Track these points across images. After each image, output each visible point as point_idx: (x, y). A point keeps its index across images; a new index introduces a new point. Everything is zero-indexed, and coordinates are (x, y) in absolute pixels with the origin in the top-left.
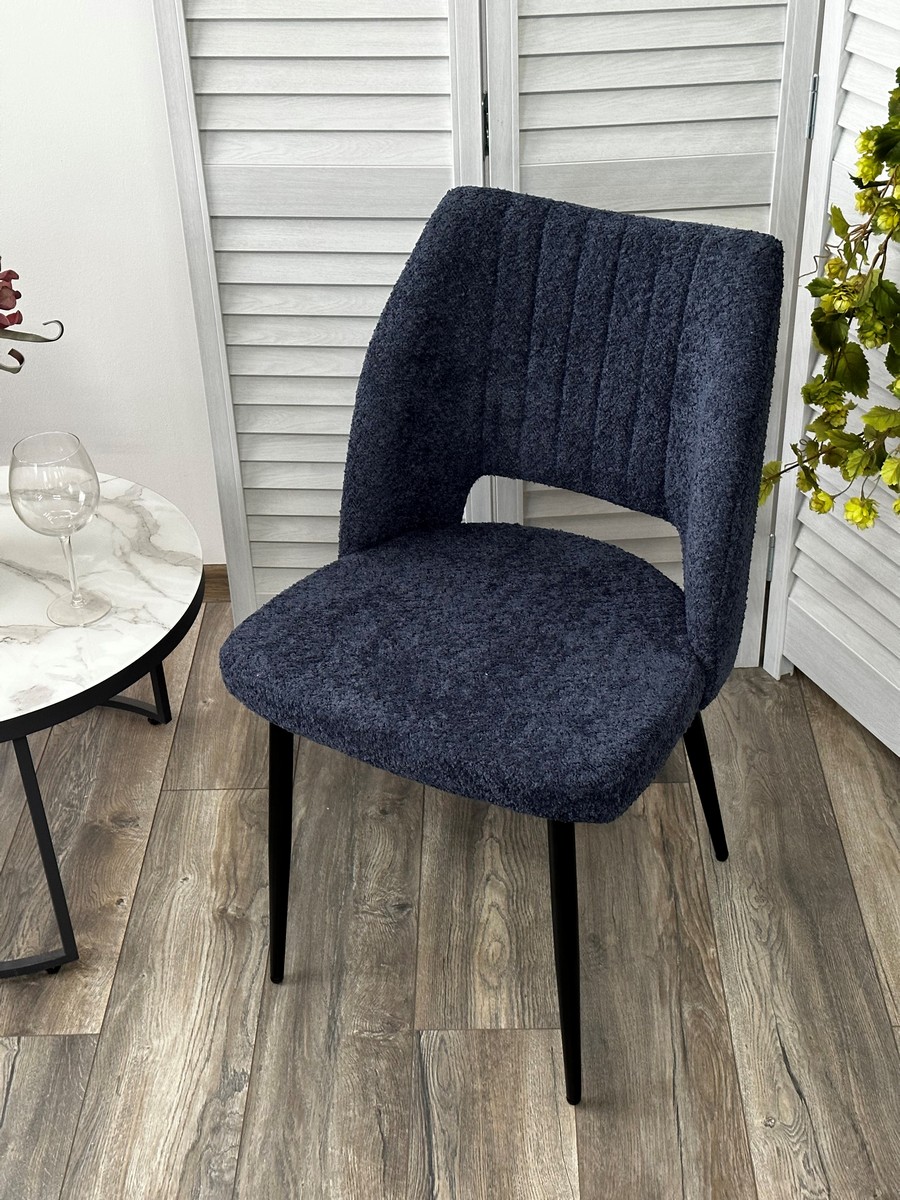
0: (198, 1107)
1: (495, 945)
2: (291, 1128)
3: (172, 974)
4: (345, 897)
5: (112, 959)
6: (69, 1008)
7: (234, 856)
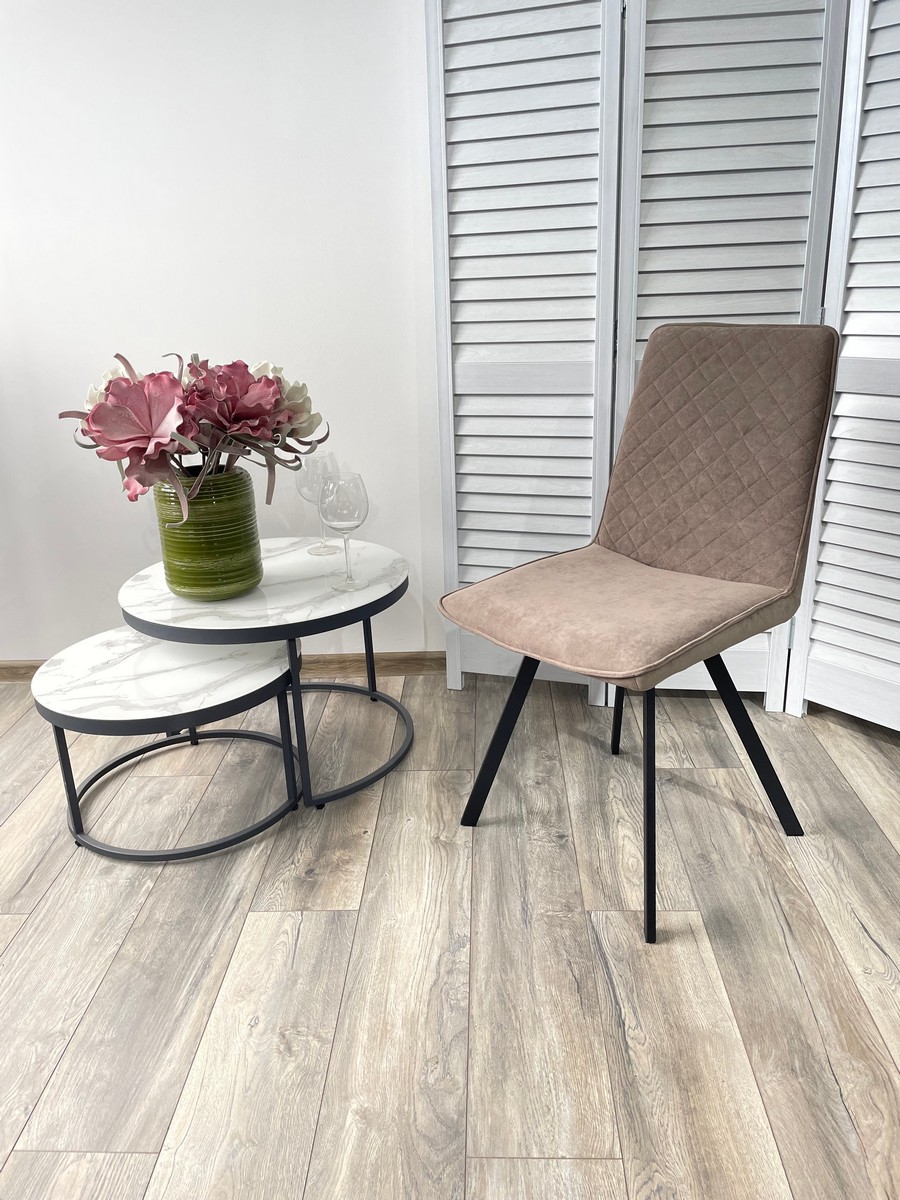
0: (435, 958)
1: (631, 859)
2: (505, 971)
3: (404, 875)
4: (520, 831)
5: (363, 865)
6: (335, 894)
7: (440, 807)
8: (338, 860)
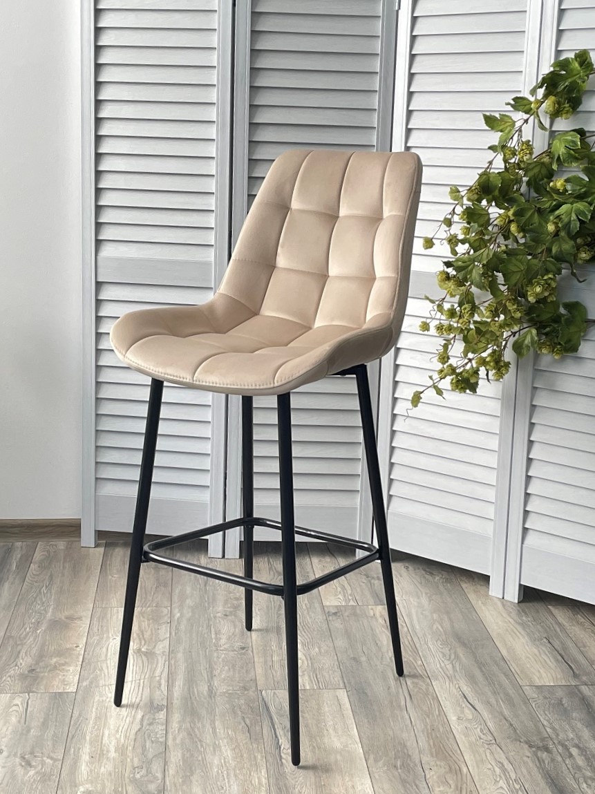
0: (139, 716)
2: (194, 723)
4: (209, 645)
5: (77, 666)
7: (141, 631)
8: (55, 664)
